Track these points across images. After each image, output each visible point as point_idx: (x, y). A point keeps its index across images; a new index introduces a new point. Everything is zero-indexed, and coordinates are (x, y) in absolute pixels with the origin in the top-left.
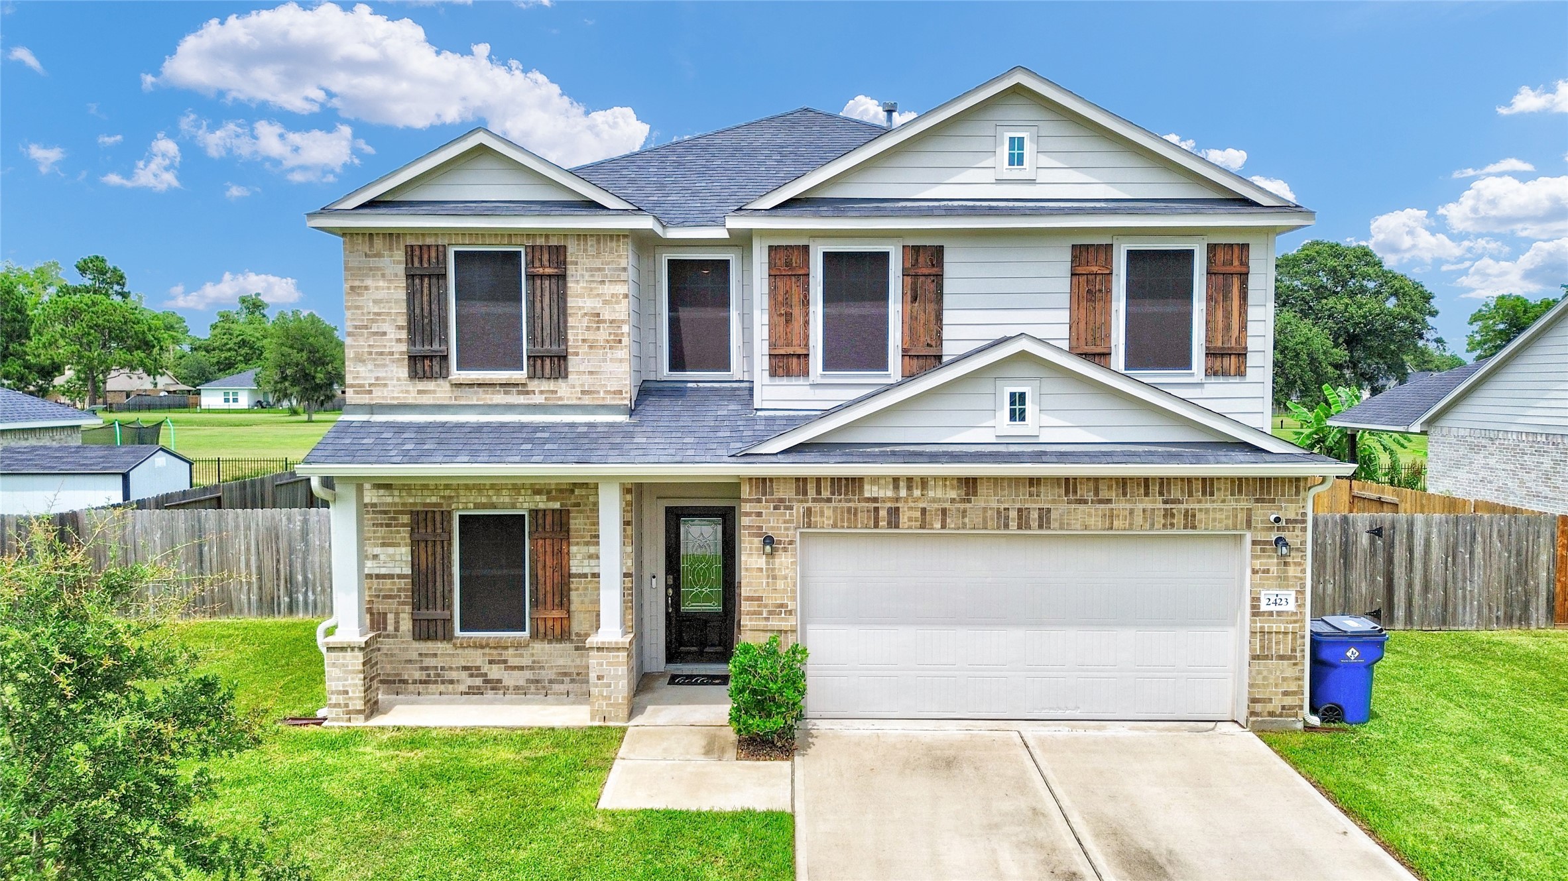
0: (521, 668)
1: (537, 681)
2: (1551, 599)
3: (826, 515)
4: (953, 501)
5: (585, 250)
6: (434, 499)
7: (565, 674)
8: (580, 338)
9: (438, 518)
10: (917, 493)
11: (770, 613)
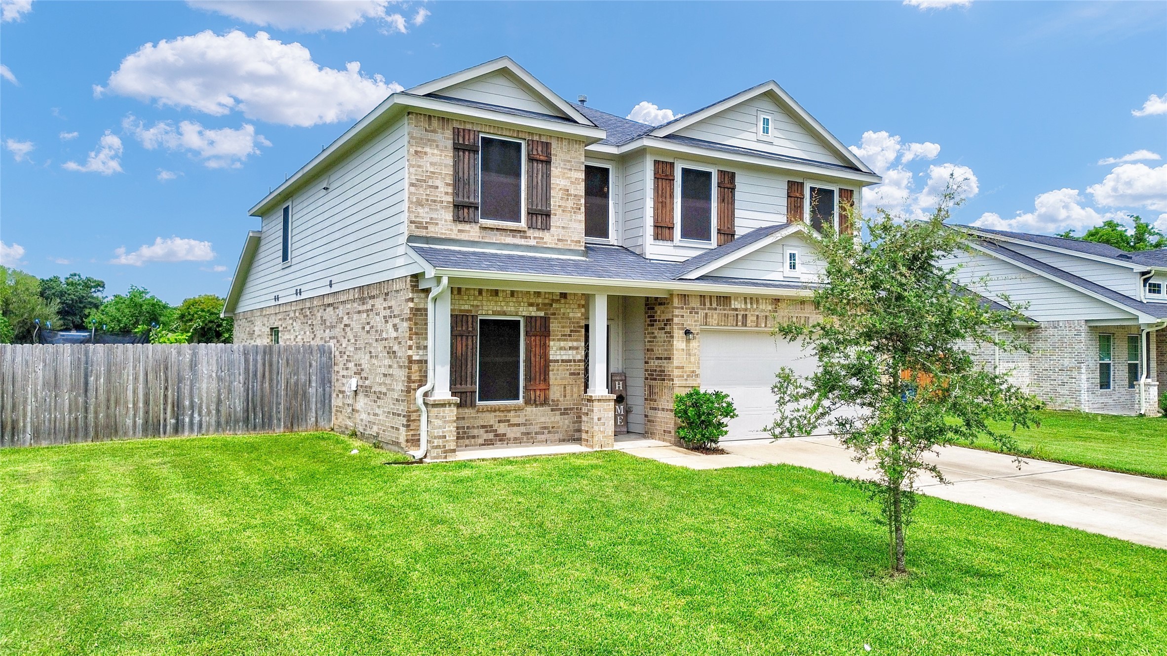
0: (518, 425)
1: (528, 434)
3: (714, 319)
5: (561, 148)
6: (467, 307)
7: (545, 428)
8: (557, 204)
9: (470, 319)
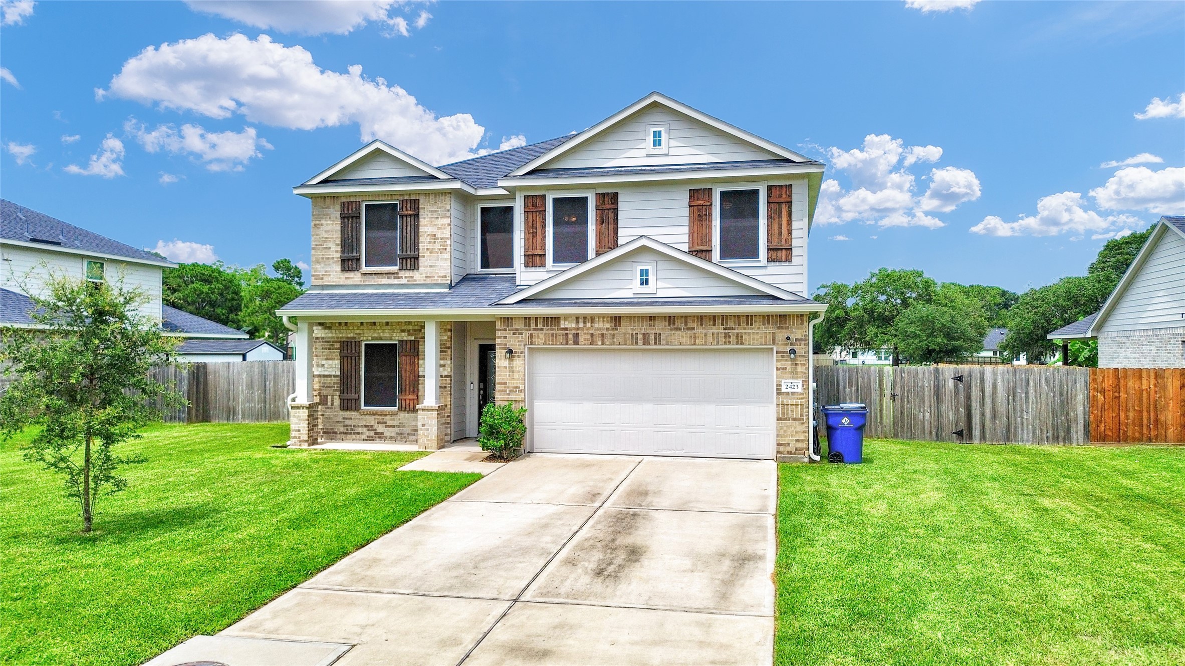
0: (393, 427)
1: (401, 434)
2: (1087, 426)
3: (540, 338)
4: (608, 329)
5: (428, 201)
6: (352, 334)
7: (415, 430)
8: (426, 248)
9: (354, 344)
10: (588, 325)
11: (511, 391)
